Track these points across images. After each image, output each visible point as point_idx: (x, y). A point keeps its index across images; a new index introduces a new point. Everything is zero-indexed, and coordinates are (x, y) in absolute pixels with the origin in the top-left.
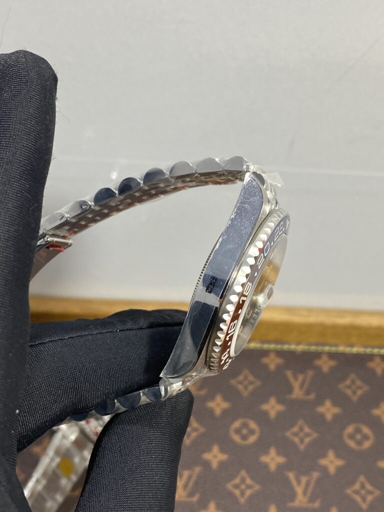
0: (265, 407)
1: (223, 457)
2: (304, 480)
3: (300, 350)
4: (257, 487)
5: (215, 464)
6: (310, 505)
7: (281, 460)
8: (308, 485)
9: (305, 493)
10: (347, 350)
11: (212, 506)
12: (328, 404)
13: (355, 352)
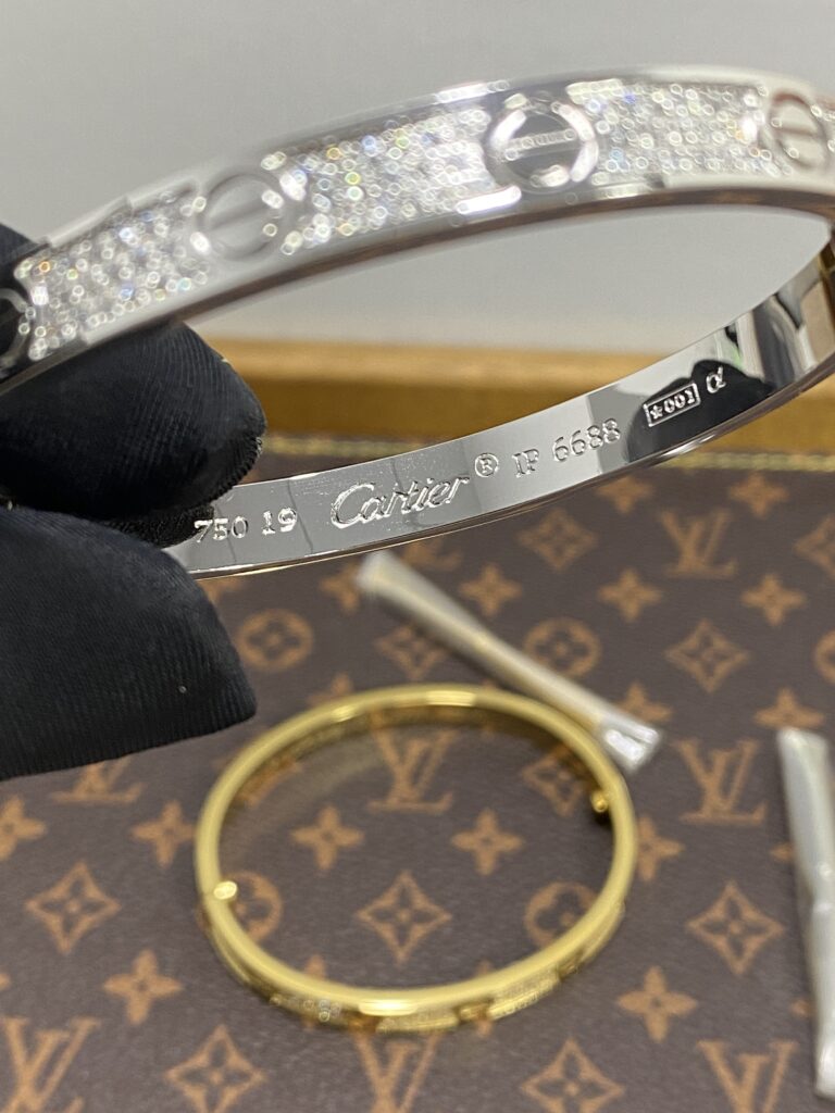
0: (610, 594)
2: (721, 759)
3: (692, 466)
6: (741, 818)
7: (658, 713)
8: (731, 770)
10: (811, 464)
11: (487, 822)
12: (771, 584)
13: (832, 470)
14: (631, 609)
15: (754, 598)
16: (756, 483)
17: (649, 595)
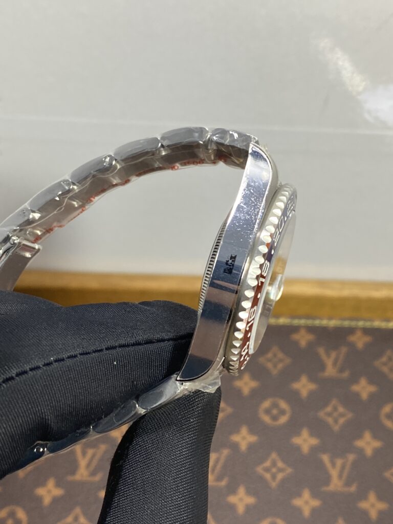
0: (296, 386)
1: (253, 439)
2: (339, 462)
3: (332, 326)
4: (289, 470)
5: (243, 446)
6: (346, 489)
7: (314, 441)
8: (343, 467)
9: (340, 476)
10: (383, 325)
11: (242, 491)
12: (363, 382)
13: (391, 328)
14: (304, 393)
15: (356, 388)
16: (359, 334)
17: (312, 386)
